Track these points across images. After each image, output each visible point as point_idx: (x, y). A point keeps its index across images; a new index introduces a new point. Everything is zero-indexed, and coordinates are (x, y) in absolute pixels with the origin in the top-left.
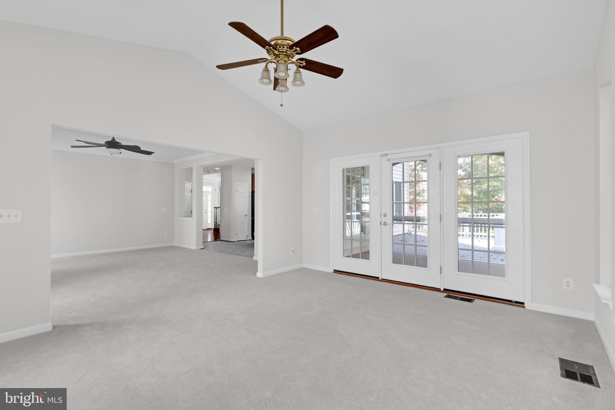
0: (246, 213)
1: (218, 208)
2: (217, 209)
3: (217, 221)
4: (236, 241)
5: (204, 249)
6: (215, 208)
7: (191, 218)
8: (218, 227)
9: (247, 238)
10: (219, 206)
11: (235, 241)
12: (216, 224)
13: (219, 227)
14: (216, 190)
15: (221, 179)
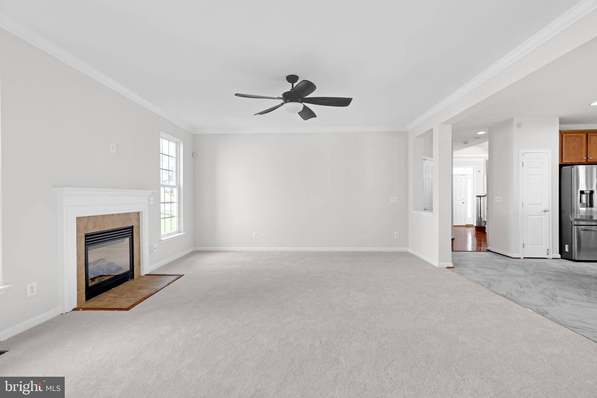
0: (545, 206)
1: (483, 196)
2: (480, 198)
3: (481, 216)
4: (522, 257)
5: (453, 268)
6: (478, 196)
7: (432, 213)
8: (483, 225)
9: (548, 254)
10: (485, 193)
11: (520, 258)
12: (479, 220)
13: (485, 224)
14: (479, 171)
15: (487, 156)
